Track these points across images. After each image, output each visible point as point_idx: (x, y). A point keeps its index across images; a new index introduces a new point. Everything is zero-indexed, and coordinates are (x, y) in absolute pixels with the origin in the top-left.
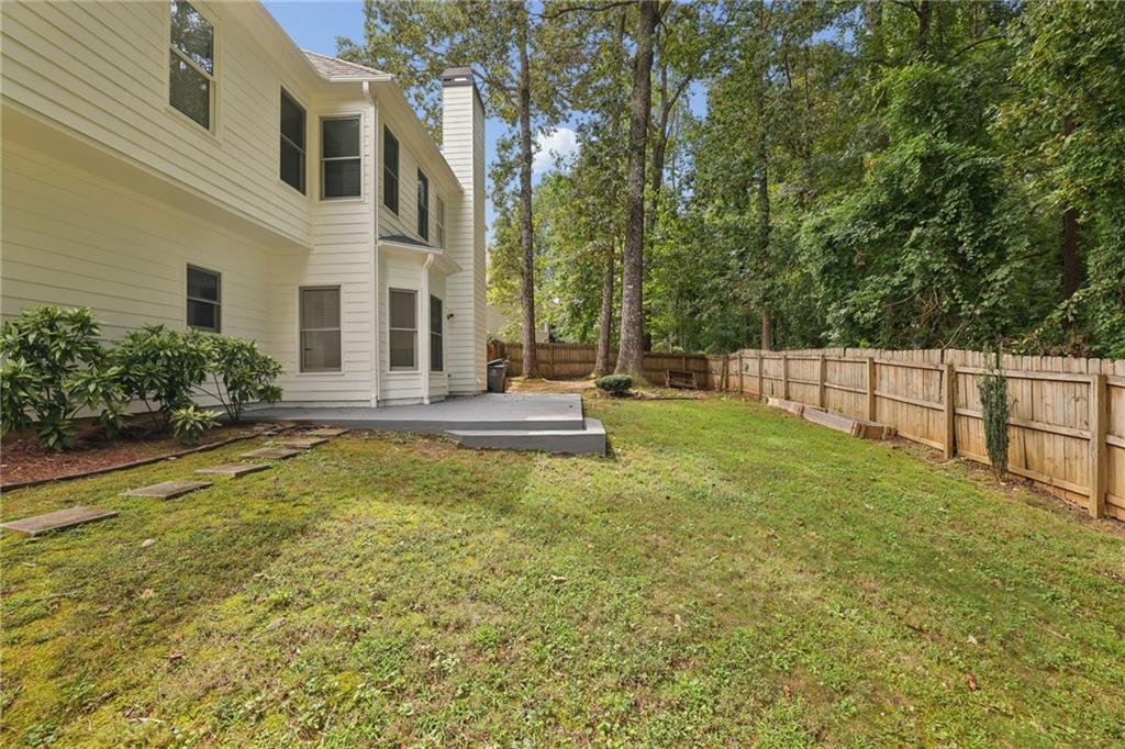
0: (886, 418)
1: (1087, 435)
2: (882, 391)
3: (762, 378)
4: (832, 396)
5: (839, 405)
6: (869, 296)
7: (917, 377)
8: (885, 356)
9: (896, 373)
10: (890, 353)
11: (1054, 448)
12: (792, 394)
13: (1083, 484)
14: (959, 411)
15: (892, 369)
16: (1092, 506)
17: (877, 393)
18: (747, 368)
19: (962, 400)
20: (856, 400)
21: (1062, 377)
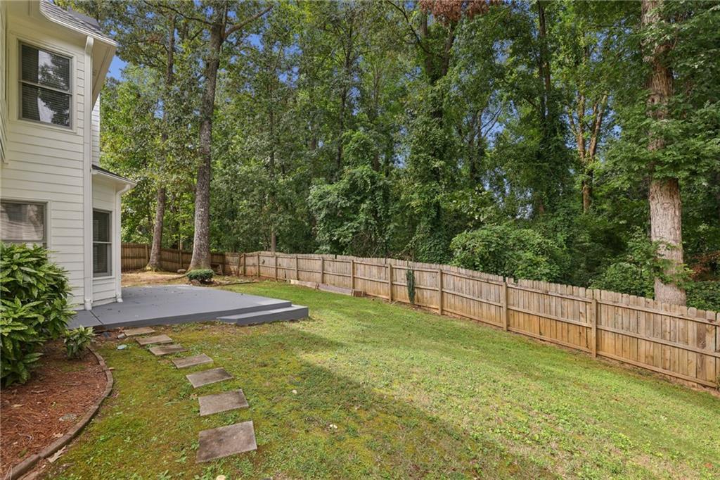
0: (359, 288)
1: (437, 289)
2: (358, 275)
3: (277, 269)
4: (327, 277)
5: (333, 282)
6: (345, 232)
7: (375, 270)
8: (360, 260)
9: (365, 268)
10: (361, 258)
11: (427, 294)
12: (300, 277)
13: (435, 305)
14: (394, 283)
15: (362, 266)
16: (439, 312)
17: (355, 276)
18: (264, 262)
19: (394, 279)
20: (343, 280)
21: (429, 270)
